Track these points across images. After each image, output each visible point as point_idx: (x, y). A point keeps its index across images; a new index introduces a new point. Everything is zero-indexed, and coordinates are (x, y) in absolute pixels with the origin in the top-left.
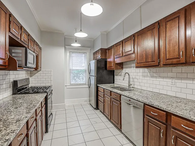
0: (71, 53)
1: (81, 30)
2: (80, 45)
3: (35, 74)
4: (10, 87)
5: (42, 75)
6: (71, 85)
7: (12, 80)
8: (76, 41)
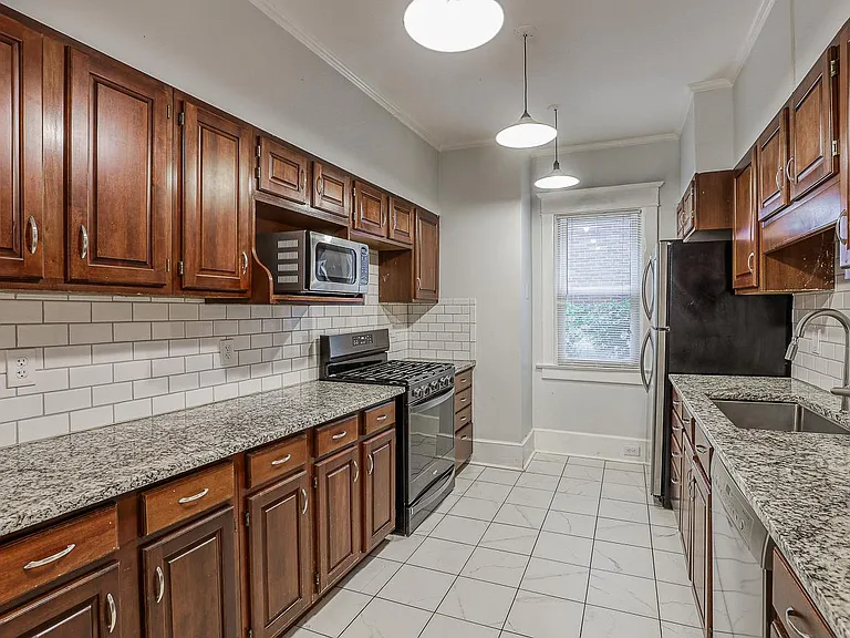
0: (564, 221)
1: (526, 114)
2: (574, 181)
3: (421, 315)
4: (310, 356)
5: (441, 318)
6: (563, 366)
7: (316, 335)
8: (556, 165)
